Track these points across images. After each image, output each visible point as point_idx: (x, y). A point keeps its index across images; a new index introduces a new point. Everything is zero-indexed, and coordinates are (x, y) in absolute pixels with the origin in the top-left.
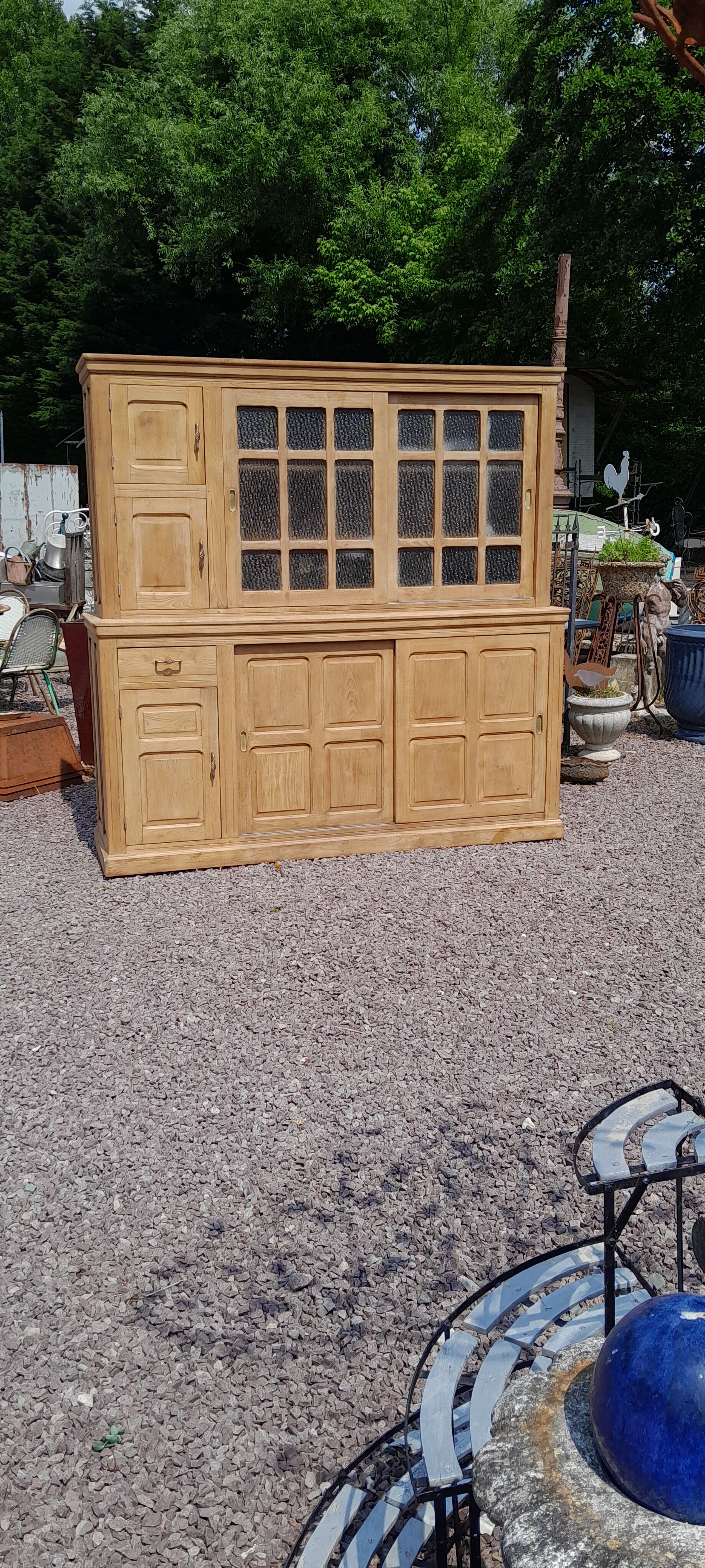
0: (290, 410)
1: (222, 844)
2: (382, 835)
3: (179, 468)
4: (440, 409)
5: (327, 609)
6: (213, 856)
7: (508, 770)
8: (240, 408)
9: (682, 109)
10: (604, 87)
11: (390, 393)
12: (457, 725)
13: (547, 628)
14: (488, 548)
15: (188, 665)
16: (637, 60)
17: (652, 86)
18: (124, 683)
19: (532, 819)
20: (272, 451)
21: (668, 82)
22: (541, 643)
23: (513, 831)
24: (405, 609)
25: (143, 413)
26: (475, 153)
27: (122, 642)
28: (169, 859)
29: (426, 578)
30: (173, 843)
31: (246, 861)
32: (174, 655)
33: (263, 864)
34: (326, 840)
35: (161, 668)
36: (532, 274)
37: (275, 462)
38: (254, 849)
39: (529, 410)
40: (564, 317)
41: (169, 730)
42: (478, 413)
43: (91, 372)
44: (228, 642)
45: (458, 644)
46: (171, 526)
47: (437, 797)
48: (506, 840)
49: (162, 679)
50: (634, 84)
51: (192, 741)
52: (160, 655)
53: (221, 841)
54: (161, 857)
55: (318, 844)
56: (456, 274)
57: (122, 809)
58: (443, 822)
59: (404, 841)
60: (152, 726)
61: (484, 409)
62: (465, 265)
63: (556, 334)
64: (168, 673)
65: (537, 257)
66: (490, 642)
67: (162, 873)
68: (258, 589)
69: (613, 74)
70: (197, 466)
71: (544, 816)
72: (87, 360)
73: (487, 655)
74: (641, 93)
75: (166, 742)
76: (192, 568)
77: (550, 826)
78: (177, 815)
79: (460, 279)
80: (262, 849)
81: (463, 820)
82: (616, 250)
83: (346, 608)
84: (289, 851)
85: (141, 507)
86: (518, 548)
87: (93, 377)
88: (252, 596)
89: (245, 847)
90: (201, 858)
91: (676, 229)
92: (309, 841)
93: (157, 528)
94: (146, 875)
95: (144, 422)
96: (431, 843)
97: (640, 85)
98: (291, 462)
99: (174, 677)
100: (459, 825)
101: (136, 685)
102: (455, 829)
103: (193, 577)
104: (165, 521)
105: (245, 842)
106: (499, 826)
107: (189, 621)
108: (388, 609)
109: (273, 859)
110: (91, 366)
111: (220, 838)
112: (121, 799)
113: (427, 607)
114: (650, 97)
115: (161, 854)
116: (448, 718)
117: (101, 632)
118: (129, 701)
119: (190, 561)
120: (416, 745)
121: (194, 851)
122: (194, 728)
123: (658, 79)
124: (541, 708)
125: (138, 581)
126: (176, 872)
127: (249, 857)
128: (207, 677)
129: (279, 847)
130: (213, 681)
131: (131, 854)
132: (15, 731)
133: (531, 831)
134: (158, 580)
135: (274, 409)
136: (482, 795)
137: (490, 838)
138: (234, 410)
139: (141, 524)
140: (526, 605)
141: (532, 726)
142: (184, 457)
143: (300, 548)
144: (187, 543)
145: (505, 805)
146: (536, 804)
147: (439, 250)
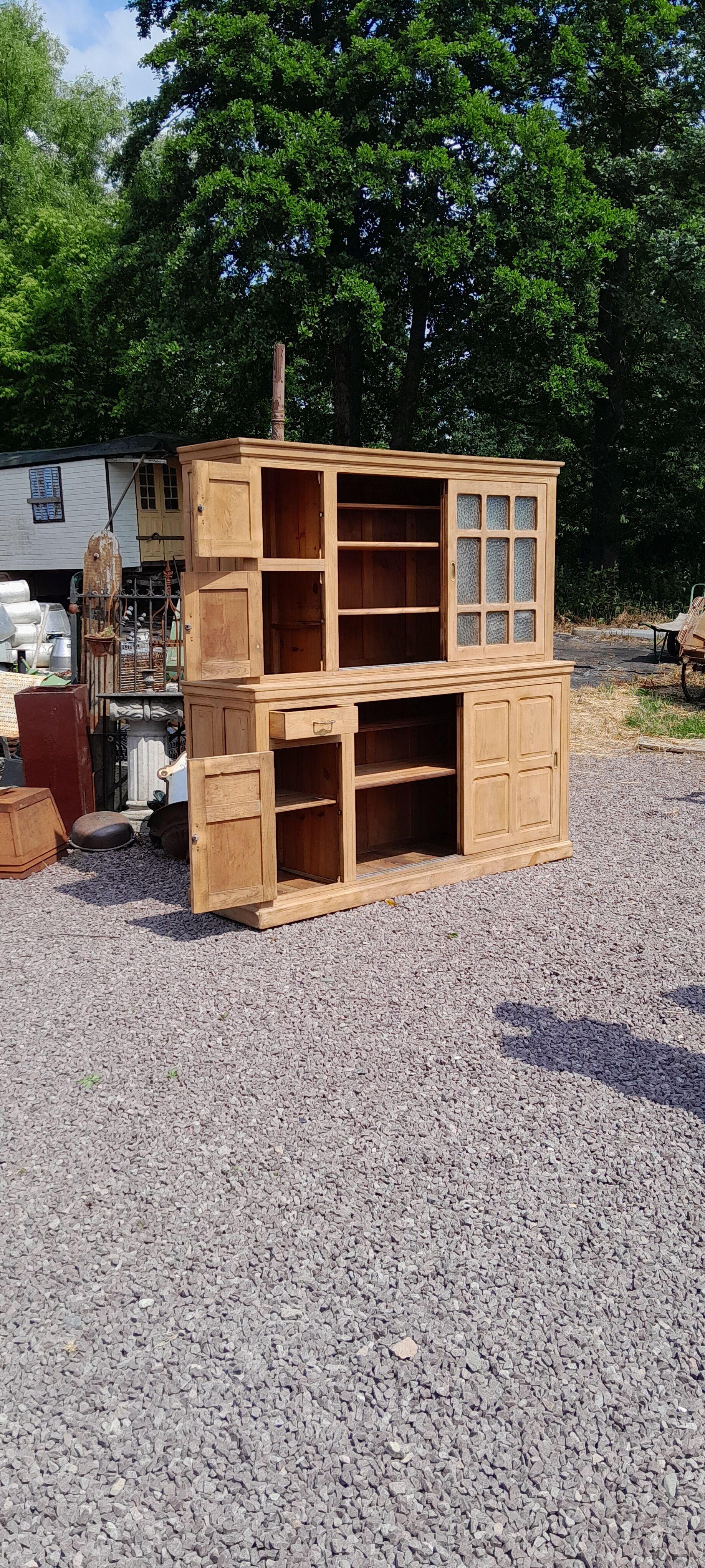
1: (345, 888)
2: (456, 867)
6: (340, 900)
7: (536, 801)
9: (309, 217)
10: (235, 188)
12: (503, 765)
13: (559, 678)
16: (264, 167)
17: (282, 193)
19: (551, 842)
21: (294, 190)
22: (556, 690)
23: (542, 854)
26: (56, 229)
27: (273, 705)
28: (308, 906)
31: (363, 901)
34: (418, 875)
36: (170, 354)
38: (369, 890)
40: (282, 402)
44: (352, 701)
45: (504, 695)
47: (491, 829)
48: (538, 862)
50: (265, 189)
53: (344, 885)
56: (47, 346)
58: (494, 851)
59: (472, 870)
62: (56, 338)
63: (275, 417)
65: (172, 338)
66: (524, 692)
67: (301, 921)
69: (242, 177)
71: (559, 838)
73: (523, 702)
74: (272, 199)
77: (565, 846)
79: (53, 352)
80: (375, 889)
81: (509, 848)
84: (394, 888)
89: (362, 888)
90: (331, 902)
91: (306, 324)
92: (408, 878)
94: (290, 924)
96: (489, 870)
97: (270, 190)
100: (507, 852)
102: (505, 856)
105: (360, 884)
106: (532, 850)
109: (383, 897)
110: (243, 449)
114: (280, 203)
115: (301, 903)
116: (498, 759)
120: (477, 785)
121: (325, 897)
123: (286, 187)
124: (556, 747)
126: (312, 919)
127: (366, 898)
129: (387, 886)
131: (278, 906)
133: (553, 852)
136: (518, 825)
137: (527, 861)
140: (542, 660)
141: (550, 762)
145: (535, 831)
146: (554, 829)
147: (29, 321)
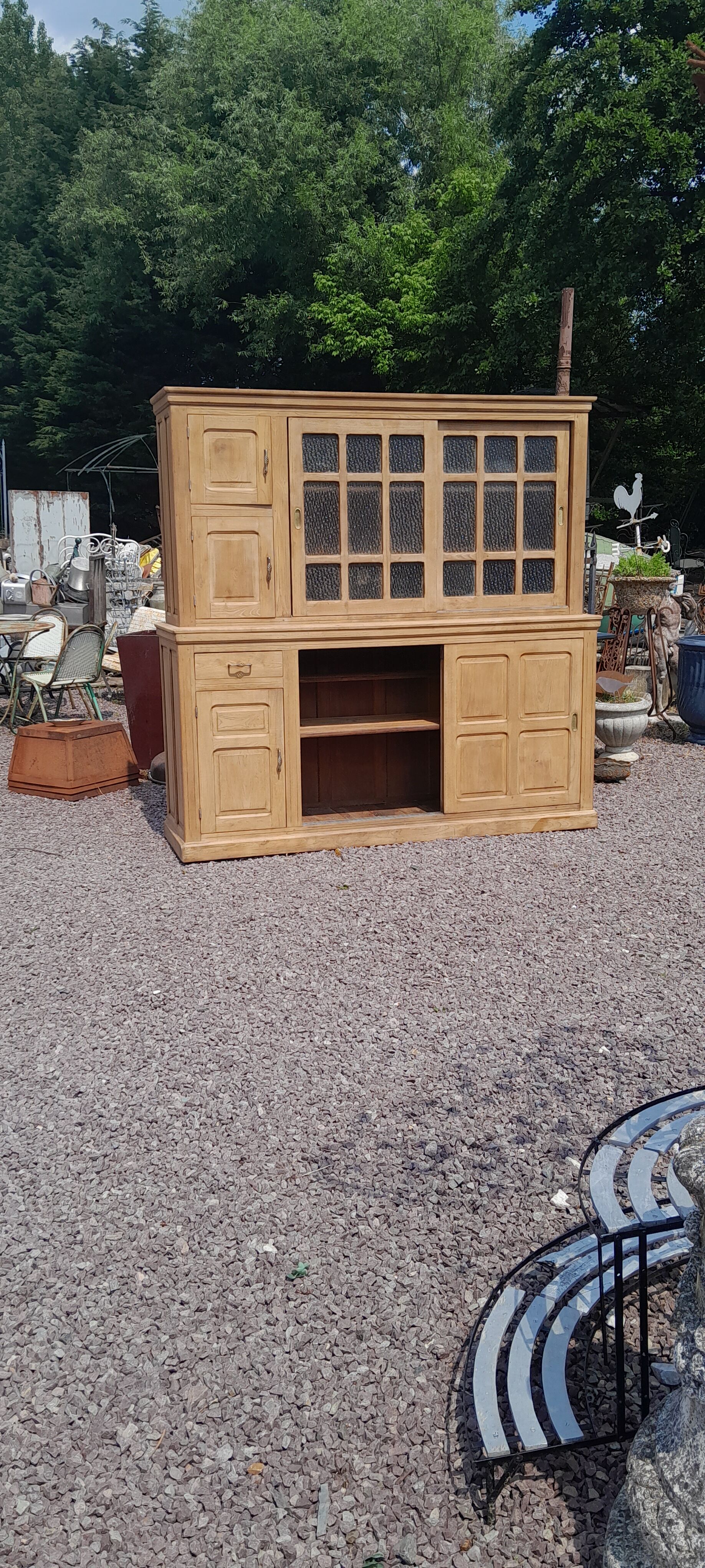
0: (349, 436)
1: (287, 833)
2: (432, 825)
3: (249, 489)
4: (481, 434)
5: (381, 618)
6: (279, 844)
7: (546, 765)
8: (305, 435)
9: (671, 148)
10: (595, 127)
11: (439, 421)
12: (500, 723)
13: (581, 633)
14: (525, 561)
15: (257, 668)
16: (627, 102)
17: (642, 127)
18: (200, 685)
19: (568, 810)
20: (334, 474)
21: (657, 123)
22: (575, 647)
23: (552, 821)
24: (452, 616)
25: (217, 440)
26: (467, 189)
27: (198, 648)
28: (240, 847)
29: (469, 589)
30: (243, 831)
31: (308, 848)
32: (244, 659)
33: (324, 851)
34: (381, 829)
35: (233, 671)
36: (528, 306)
37: (337, 484)
38: (316, 837)
39: (562, 436)
40: (568, 347)
41: (240, 727)
42: (515, 439)
43: (170, 404)
44: (292, 647)
45: (500, 649)
46: (242, 541)
47: (482, 789)
48: (545, 829)
49: (234, 681)
50: (624, 125)
51: (260, 738)
52: (232, 659)
53: (287, 830)
54: (233, 844)
55: (373, 833)
56: (449, 307)
57: (197, 800)
58: (487, 812)
59: (451, 830)
60: (225, 724)
61: (520, 434)
62: (459, 298)
63: (561, 364)
64: (239, 675)
65: (532, 289)
66: (529, 647)
67: (233, 859)
68: (320, 599)
69: (604, 115)
70: (265, 487)
71: (579, 807)
72: (168, 392)
73: (528, 658)
74: (632, 134)
75: (236, 739)
76: (260, 580)
77: (586, 816)
78: (247, 806)
79: (453, 312)
80: (323, 837)
81: (506, 811)
82: (608, 282)
83: (398, 616)
84: (348, 839)
85: (214, 525)
86: (552, 561)
87: (173, 407)
88: (315, 605)
89: (308, 835)
90: (268, 846)
91: (667, 263)
92: (366, 830)
93: (229, 544)
94: (219, 861)
95: (218, 448)
96: (476, 831)
97: (631, 126)
98: (350, 484)
99: (245, 679)
100: (501, 815)
101: (211, 687)
102: (499, 819)
103: (260, 588)
104: (236, 538)
105: (308, 831)
106: (539, 816)
107: (258, 628)
108: (435, 617)
109: (334, 846)
110: (171, 398)
111: (285, 827)
112: (197, 791)
113: (472, 615)
114: (640, 138)
115: (232, 842)
116: (491, 717)
117: (180, 638)
118: (205, 702)
119: (258, 574)
120: (462, 742)
121: (262, 839)
122: (262, 726)
123: (647, 120)
124: (576, 707)
125: (212, 592)
126: (246, 858)
127: (311, 845)
128: (274, 680)
129: (339, 835)
130: (279, 683)
131: (205, 842)
132: (79, 736)
133: (567, 820)
134: (229, 592)
135: (336, 436)
136: (522, 788)
137: (531, 827)
138: (300, 437)
139: (215, 541)
140: (561, 613)
141: (568, 724)
142: (254, 480)
143: (358, 561)
144: (256, 558)
145: (544, 796)
146: (572, 795)
147: (432, 284)
